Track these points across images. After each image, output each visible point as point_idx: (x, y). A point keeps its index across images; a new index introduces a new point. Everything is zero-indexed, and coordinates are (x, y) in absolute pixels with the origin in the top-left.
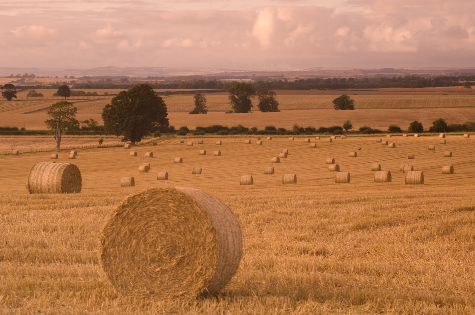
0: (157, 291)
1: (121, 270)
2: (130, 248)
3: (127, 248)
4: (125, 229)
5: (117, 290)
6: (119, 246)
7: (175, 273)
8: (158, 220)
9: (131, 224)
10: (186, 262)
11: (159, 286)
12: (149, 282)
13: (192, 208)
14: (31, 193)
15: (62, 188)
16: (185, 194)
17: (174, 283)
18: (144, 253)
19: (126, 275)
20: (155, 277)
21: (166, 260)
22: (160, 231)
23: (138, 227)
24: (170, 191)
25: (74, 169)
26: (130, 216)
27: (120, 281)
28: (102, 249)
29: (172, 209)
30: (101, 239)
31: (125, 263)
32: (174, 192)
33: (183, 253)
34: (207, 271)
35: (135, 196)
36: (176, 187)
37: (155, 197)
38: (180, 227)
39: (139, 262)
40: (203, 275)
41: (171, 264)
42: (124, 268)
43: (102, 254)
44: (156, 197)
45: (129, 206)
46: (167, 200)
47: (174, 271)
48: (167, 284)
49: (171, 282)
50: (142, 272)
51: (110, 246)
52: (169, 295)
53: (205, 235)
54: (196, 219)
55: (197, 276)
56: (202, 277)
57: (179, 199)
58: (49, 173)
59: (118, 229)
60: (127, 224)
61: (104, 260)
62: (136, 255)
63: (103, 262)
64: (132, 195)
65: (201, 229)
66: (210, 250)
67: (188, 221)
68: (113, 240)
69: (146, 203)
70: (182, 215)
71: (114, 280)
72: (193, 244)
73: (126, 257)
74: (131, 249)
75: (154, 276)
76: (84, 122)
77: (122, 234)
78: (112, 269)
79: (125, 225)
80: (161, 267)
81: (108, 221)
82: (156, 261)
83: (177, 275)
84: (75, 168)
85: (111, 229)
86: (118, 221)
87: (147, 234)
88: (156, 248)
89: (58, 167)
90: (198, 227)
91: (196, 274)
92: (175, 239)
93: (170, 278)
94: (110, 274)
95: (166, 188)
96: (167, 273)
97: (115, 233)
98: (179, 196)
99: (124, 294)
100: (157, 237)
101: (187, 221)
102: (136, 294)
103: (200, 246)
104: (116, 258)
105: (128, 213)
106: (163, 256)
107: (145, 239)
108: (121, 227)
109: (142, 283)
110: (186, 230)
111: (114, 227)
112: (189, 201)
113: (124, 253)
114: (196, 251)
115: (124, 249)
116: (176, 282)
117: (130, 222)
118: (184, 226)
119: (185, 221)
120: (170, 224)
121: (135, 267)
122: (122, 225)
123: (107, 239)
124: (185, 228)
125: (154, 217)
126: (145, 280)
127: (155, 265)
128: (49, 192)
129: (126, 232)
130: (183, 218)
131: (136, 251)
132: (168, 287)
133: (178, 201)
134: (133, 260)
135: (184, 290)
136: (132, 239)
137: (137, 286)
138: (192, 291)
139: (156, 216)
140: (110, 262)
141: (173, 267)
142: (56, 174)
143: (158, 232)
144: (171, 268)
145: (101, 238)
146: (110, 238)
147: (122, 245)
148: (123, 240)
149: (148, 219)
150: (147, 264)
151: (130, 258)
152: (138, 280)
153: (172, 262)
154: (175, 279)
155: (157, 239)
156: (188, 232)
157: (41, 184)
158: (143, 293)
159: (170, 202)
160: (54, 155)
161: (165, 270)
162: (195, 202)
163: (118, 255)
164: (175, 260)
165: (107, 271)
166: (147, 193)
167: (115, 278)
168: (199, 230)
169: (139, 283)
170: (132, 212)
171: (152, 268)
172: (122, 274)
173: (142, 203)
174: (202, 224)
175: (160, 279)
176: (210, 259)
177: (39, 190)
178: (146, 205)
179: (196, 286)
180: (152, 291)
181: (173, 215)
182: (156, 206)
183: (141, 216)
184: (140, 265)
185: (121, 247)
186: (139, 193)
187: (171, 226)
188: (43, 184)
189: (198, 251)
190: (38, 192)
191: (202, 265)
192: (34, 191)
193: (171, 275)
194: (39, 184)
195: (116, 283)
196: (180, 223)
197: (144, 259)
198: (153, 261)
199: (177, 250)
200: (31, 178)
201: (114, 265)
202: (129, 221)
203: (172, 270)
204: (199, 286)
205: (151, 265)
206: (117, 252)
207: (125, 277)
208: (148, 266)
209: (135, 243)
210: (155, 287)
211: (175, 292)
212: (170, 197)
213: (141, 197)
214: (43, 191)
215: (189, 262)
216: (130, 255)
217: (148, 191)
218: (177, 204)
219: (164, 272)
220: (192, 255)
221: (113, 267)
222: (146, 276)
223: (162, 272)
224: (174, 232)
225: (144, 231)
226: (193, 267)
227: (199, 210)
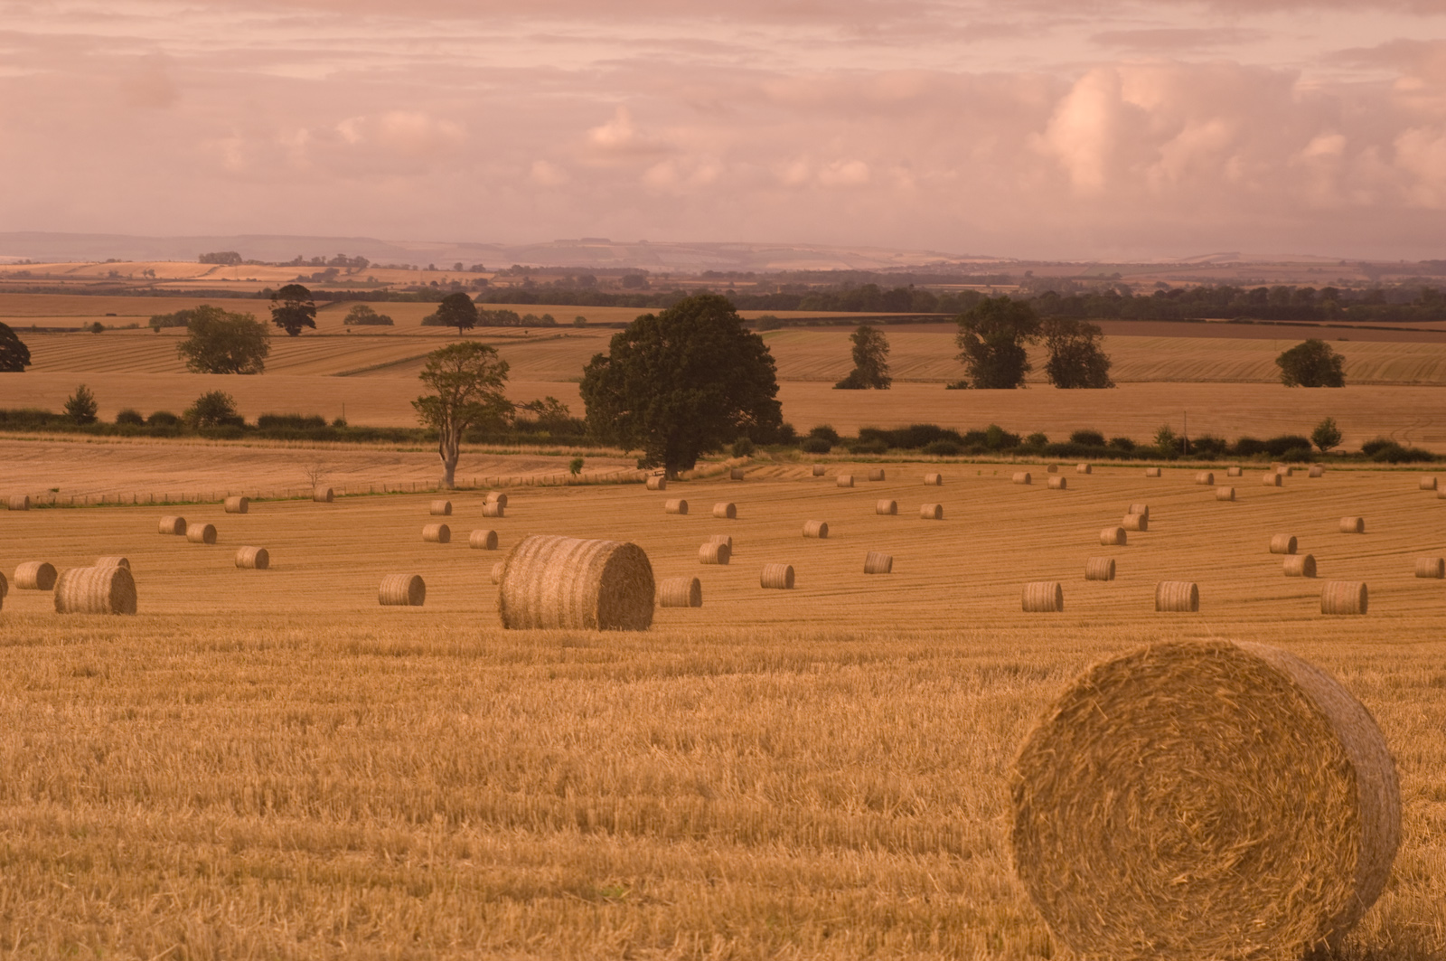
0: (1175, 940)
1: (1069, 877)
2: (1097, 815)
3: (1090, 814)
4: (1082, 759)
5: (1056, 933)
6: (1063, 806)
7: (1232, 891)
8: (1182, 736)
9: (1100, 743)
10: (1264, 861)
11: (1181, 925)
12: (1152, 916)
13: (1286, 703)
14: (506, 627)
15: (599, 615)
16: (1264, 662)
17: (1227, 919)
18: (1138, 828)
19: (1083, 890)
20: (1171, 901)
21: (1205, 852)
22: (1188, 767)
23: (1120, 754)
24: (1220, 652)
25: (633, 558)
26: (1099, 721)
27: (1066, 907)
28: (1013, 815)
29: (1225, 703)
30: (1011, 785)
31: (1081, 856)
32: (1233, 654)
33: (1256, 833)
34: (1329, 888)
35: (1113, 664)
36: (1241, 644)
37: (1174, 669)
38: (1246, 759)
39: (1123, 855)
40: (1316, 902)
41: (1219, 864)
42: (1079, 872)
43: (1014, 827)
44: (1176, 668)
45: (1096, 692)
46: (1210, 679)
47: (1229, 886)
48: (1207, 923)
49: (1218, 917)
50: (1133, 884)
51: (1039, 807)
52: (1211, 955)
53: (1322, 783)
54: (1298, 736)
55: (1296, 904)
56: (1313, 907)
57: (1246, 676)
58: (562, 567)
59: (1063, 757)
60: (1088, 742)
61: (1018, 845)
62: (1115, 835)
63: (1016, 852)
64: (1107, 661)
65: (1311, 763)
66: (1338, 829)
67: (1272, 741)
68: (1048, 787)
69: (1147, 686)
70: (1253, 723)
71: (1048, 905)
72: (1287, 807)
73: (1086, 841)
74: (1100, 816)
75: (1168, 897)
76: (530, 407)
77: (1075, 773)
78: (1044, 873)
79: (1082, 746)
80: (1188, 873)
81: (1033, 732)
82: (1175, 856)
83: (1235, 896)
84: (639, 555)
85: (1041, 756)
86: (1061, 735)
87: (1148, 775)
88: (1175, 818)
89: (589, 550)
90: (1301, 760)
91: (1294, 897)
92: (1233, 792)
93: (1215, 905)
94: (1036, 888)
95: (1208, 644)
96: (1206, 891)
97: (1052, 769)
98: (1246, 666)
99: (1078, 946)
100: (1179, 786)
101: (1268, 741)
102: (1114, 948)
103: (1308, 816)
104: (1055, 840)
105: (1094, 713)
106: (1194, 841)
107: (1143, 788)
108: (1072, 752)
109: (1131, 916)
110: (1265, 768)
111: (1052, 750)
112: (1276, 684)
113: (1079, 827)
114: (1294, 828)
115: (1079, 816)
116: (1234, 916)
117: (1098, 738)
118: (1262, 756)
119: (1265, 742)
120: (1216, 748)
121: (1111, 868)
122: (1075, 744)
123: (1029, 786)
124: (1264, 761)
125: (1169, 725)
126: (1142, 908)
127: (1170, 867)
128: (561, 624)
129: (1087, 768)
130: (1259, 731)
131: (1115, 823)
132: (1210, 932)
133: (1244, 683)
134: (1105, 849)
135: (1257, 943)
136: (1104, 790)
137: (1115, 925)
138: (1281, 947)
139: (1176, 722)
140: (1038, 853)
141: (1227, 874)
142: (584, 572)
143: (1182, 771)
144: (1220, 877)
145: (1013, 782)
146: (1037, 783)
147: (1072, 805)
148: (1076, 790)
149: (1153, 730)
150: (1147, 863)
151: (1096, 843)
152: (1119, 906)
153: (1222, 858)
154: (1231, 910)
155: (1180, 791)
156: (1273, 774)
157: (539, 599)
158: (1135, 947)
159: (1219, 683)
160: (439, 505)
161: (1204, 879)
162: (1296, 686)
163: (1060, 831)
164: (1230, 855)
165: (1027, 877)
166: (1150, 656)
167: (1050, 900)
168: (1305, 769)
169: (1122, 917)
170: (1104, 709)
171: (1161, 874)
172: (1072, 887)
173: (1135, 684)
174: (1314, 752)
175: (1185, 908)
176: (1339, 855)
177: (533, 617)
178: (1146, 691)
179: (1294, 931)
180: (1162, 941)
181: (1227, 722)
182: (1177, 696)
183: (1132, 720)
184: (1127, 864)
185: (1071, 809)
186: (1126, 654)
187: (1222, 753)
188: (544, 600)
189: (1300, 830)
190: (528, 626)
191: (1313, 870)
192: (516, 619)
193: (1220, 896)
194: (532, 600)
195: (1054, 914)
196: (1250, 746)
197: (1137, 848)
198: (1164, 854)
199: (1236, 825)
200: (510, 582)
201: (1048, 860)
202: (1097, 734)
203: (1223, 881)
204: (1304, 931)
205: (1158, 866)
206: (1059, 823)
207: (1079, 897)
208: (1150, 868)
209: (1112, 800)
210: (1170, 929)
211: (1229, 947)
212: (1219, 670)
213: (1132, 666)
214: (545, 620)
215: (1274, 860)
216: (1096, 833)
217: (1152, 650)
218: (1242, 690)
219: (1198, 886)
220: (1282, 839)
221: (1046, 866)
222: (1143, 898)
223: (1192, 887)
224: (1228, 773)
225: (1141, 765)
226: (1284, 877)
227: (1308, 711)
